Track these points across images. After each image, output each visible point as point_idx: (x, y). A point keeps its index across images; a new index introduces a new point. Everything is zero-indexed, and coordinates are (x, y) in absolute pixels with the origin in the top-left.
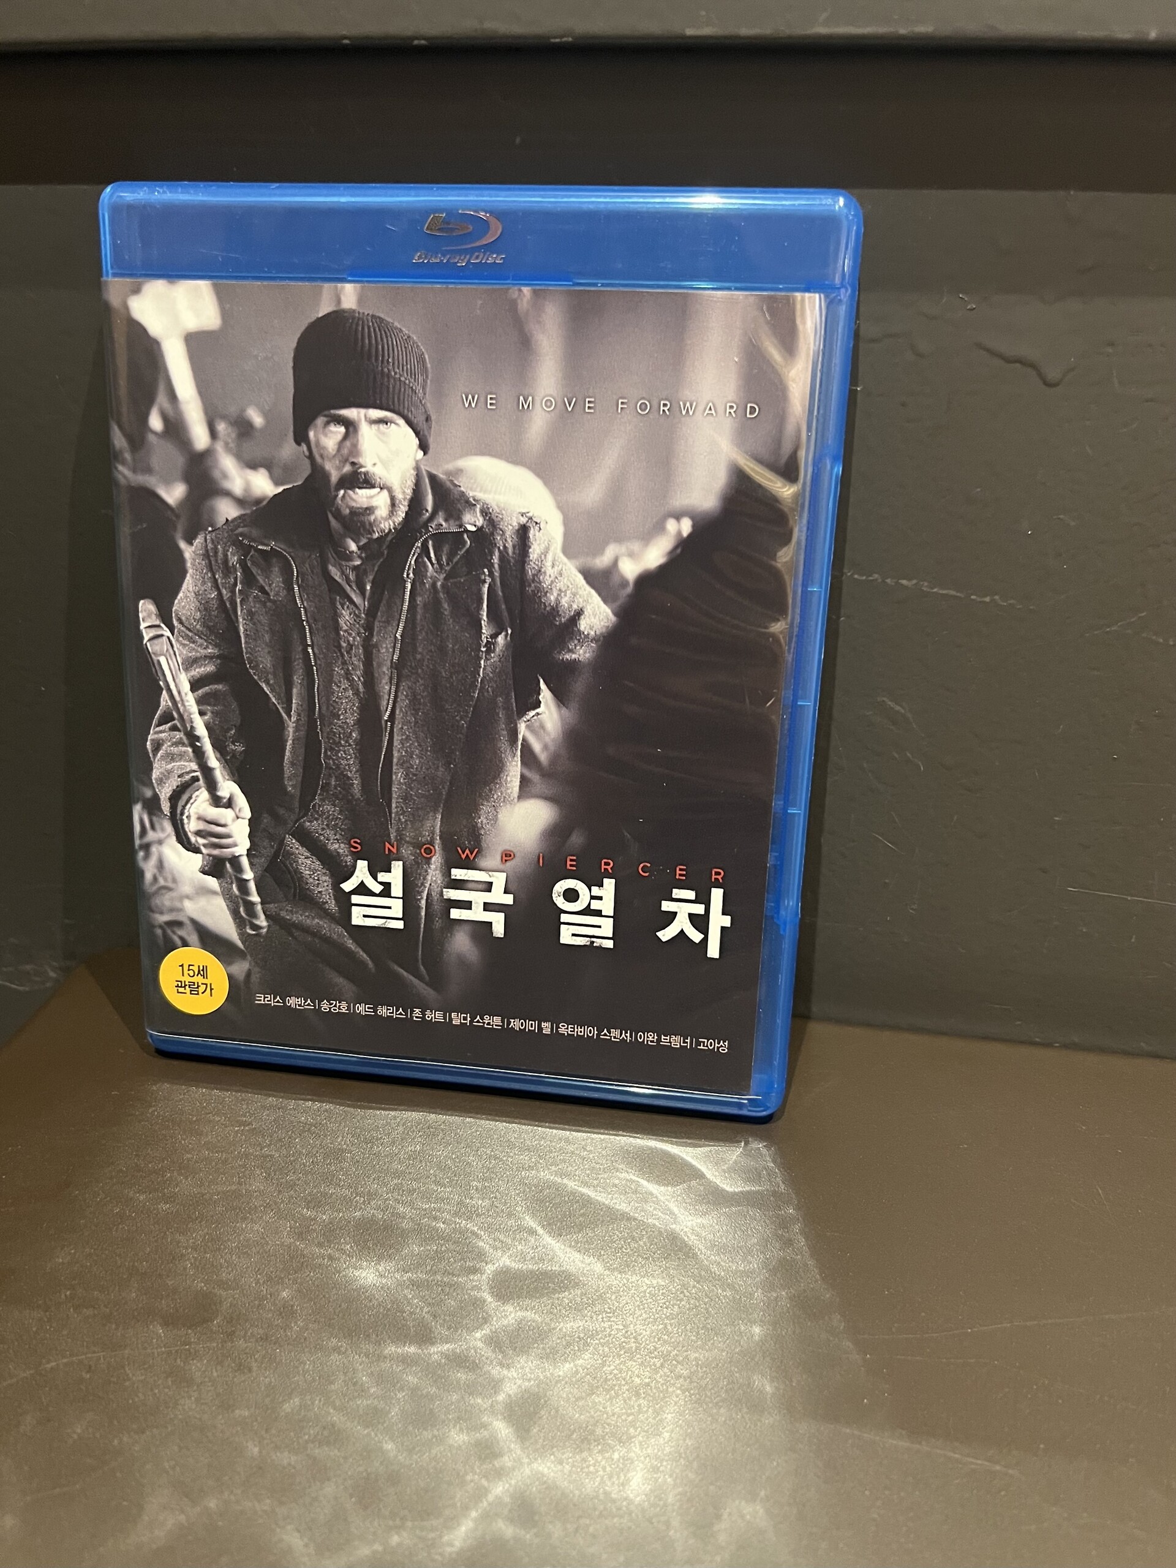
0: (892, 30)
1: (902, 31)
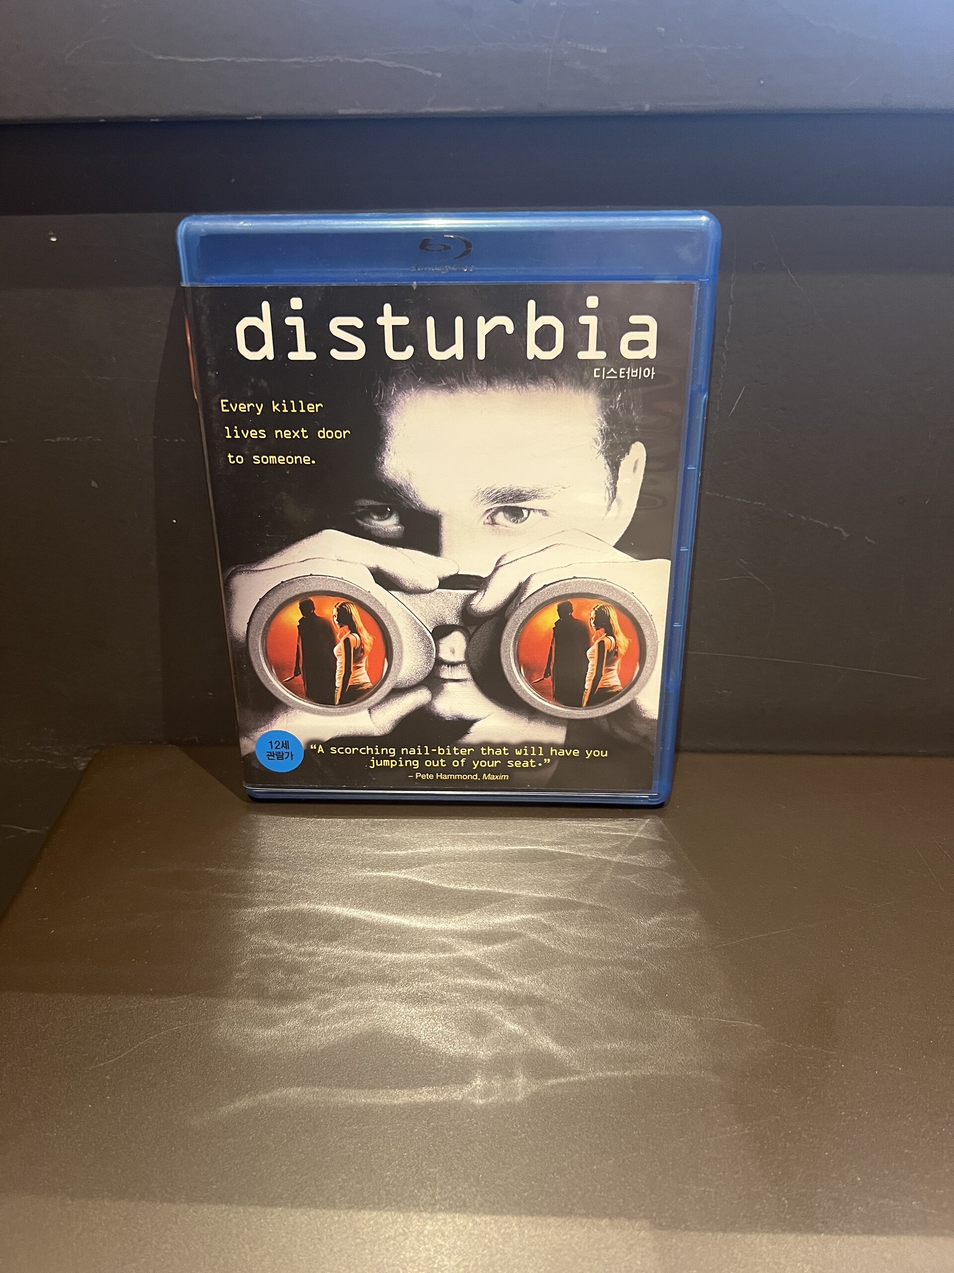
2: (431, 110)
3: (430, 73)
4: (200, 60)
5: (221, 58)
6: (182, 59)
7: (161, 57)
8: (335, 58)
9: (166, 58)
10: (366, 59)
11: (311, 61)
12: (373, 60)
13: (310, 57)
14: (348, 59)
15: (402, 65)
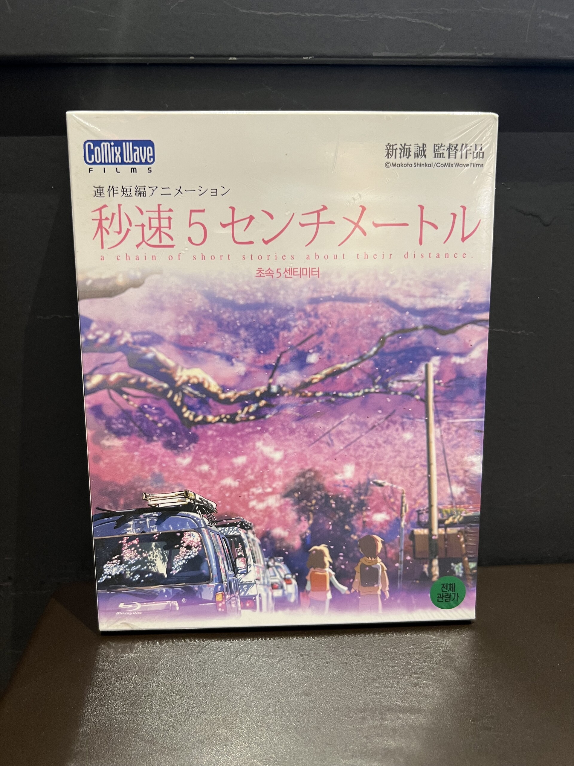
0: (473, 54)
1: (479, 55)
2: (442, 54)
3: (443, 28)
4: (273, 13)
5: (289, 13)
6: (260, 13)
7: (244, 11)
8: (375, 14)
9: (248, 12)
10: (397, 17)
11: (358, 17)
12: (403, 18)
13: (357, 14)
14: (384, 16)
15: (423, 21)
